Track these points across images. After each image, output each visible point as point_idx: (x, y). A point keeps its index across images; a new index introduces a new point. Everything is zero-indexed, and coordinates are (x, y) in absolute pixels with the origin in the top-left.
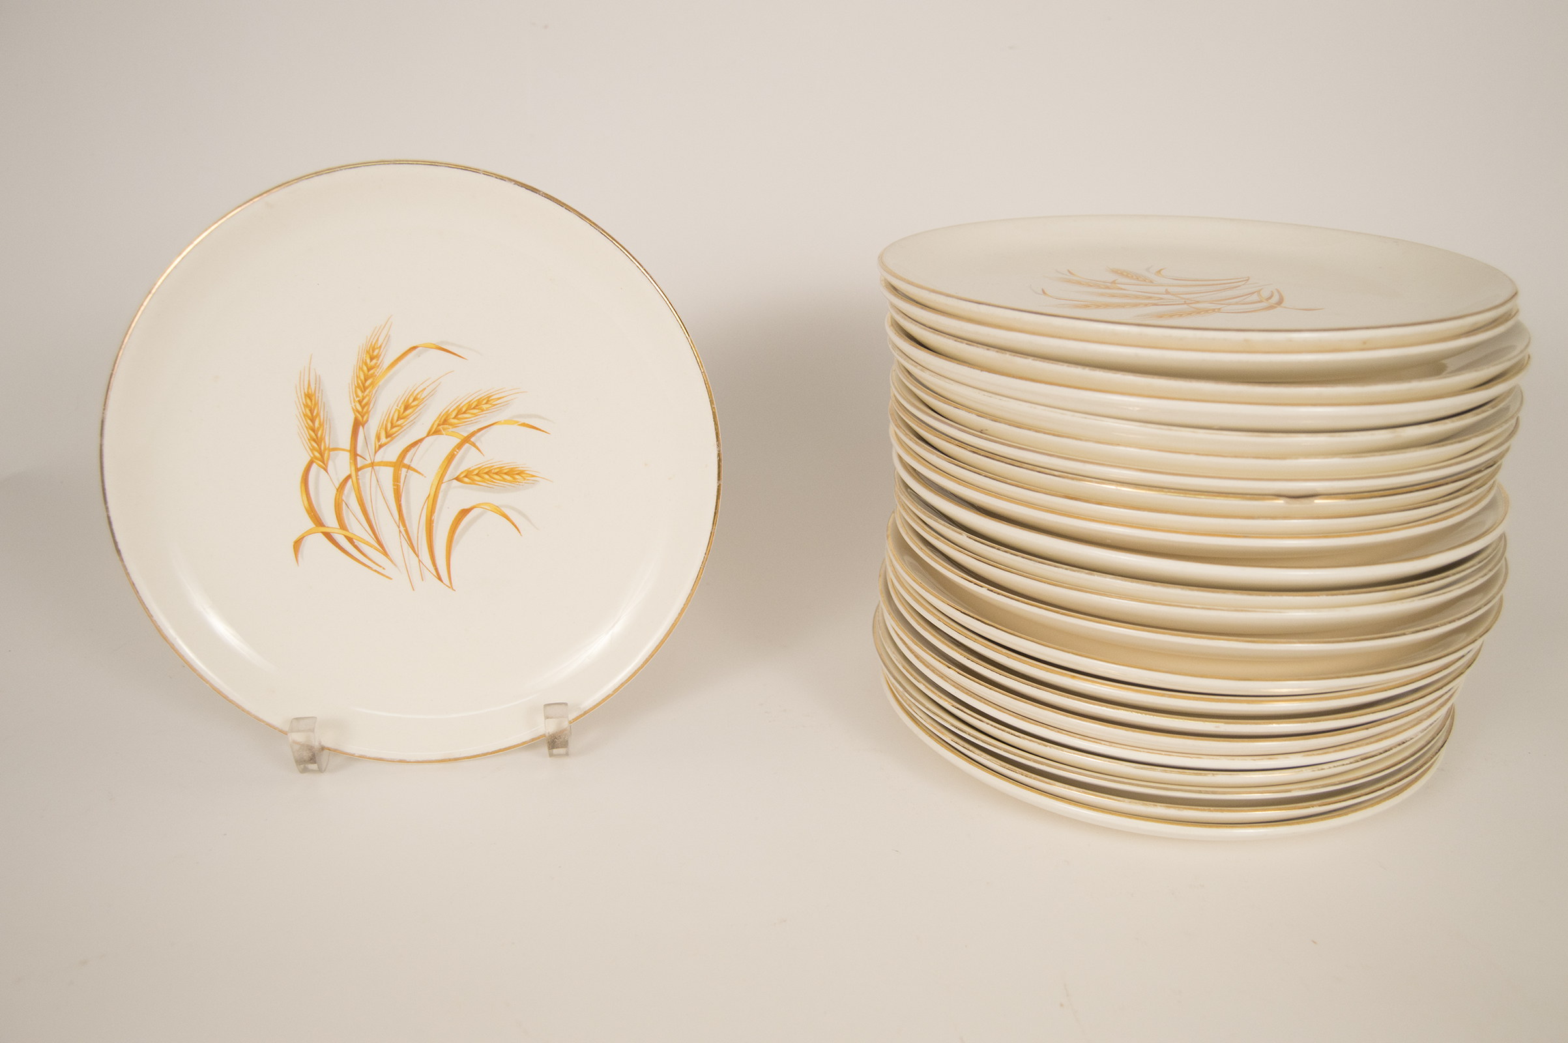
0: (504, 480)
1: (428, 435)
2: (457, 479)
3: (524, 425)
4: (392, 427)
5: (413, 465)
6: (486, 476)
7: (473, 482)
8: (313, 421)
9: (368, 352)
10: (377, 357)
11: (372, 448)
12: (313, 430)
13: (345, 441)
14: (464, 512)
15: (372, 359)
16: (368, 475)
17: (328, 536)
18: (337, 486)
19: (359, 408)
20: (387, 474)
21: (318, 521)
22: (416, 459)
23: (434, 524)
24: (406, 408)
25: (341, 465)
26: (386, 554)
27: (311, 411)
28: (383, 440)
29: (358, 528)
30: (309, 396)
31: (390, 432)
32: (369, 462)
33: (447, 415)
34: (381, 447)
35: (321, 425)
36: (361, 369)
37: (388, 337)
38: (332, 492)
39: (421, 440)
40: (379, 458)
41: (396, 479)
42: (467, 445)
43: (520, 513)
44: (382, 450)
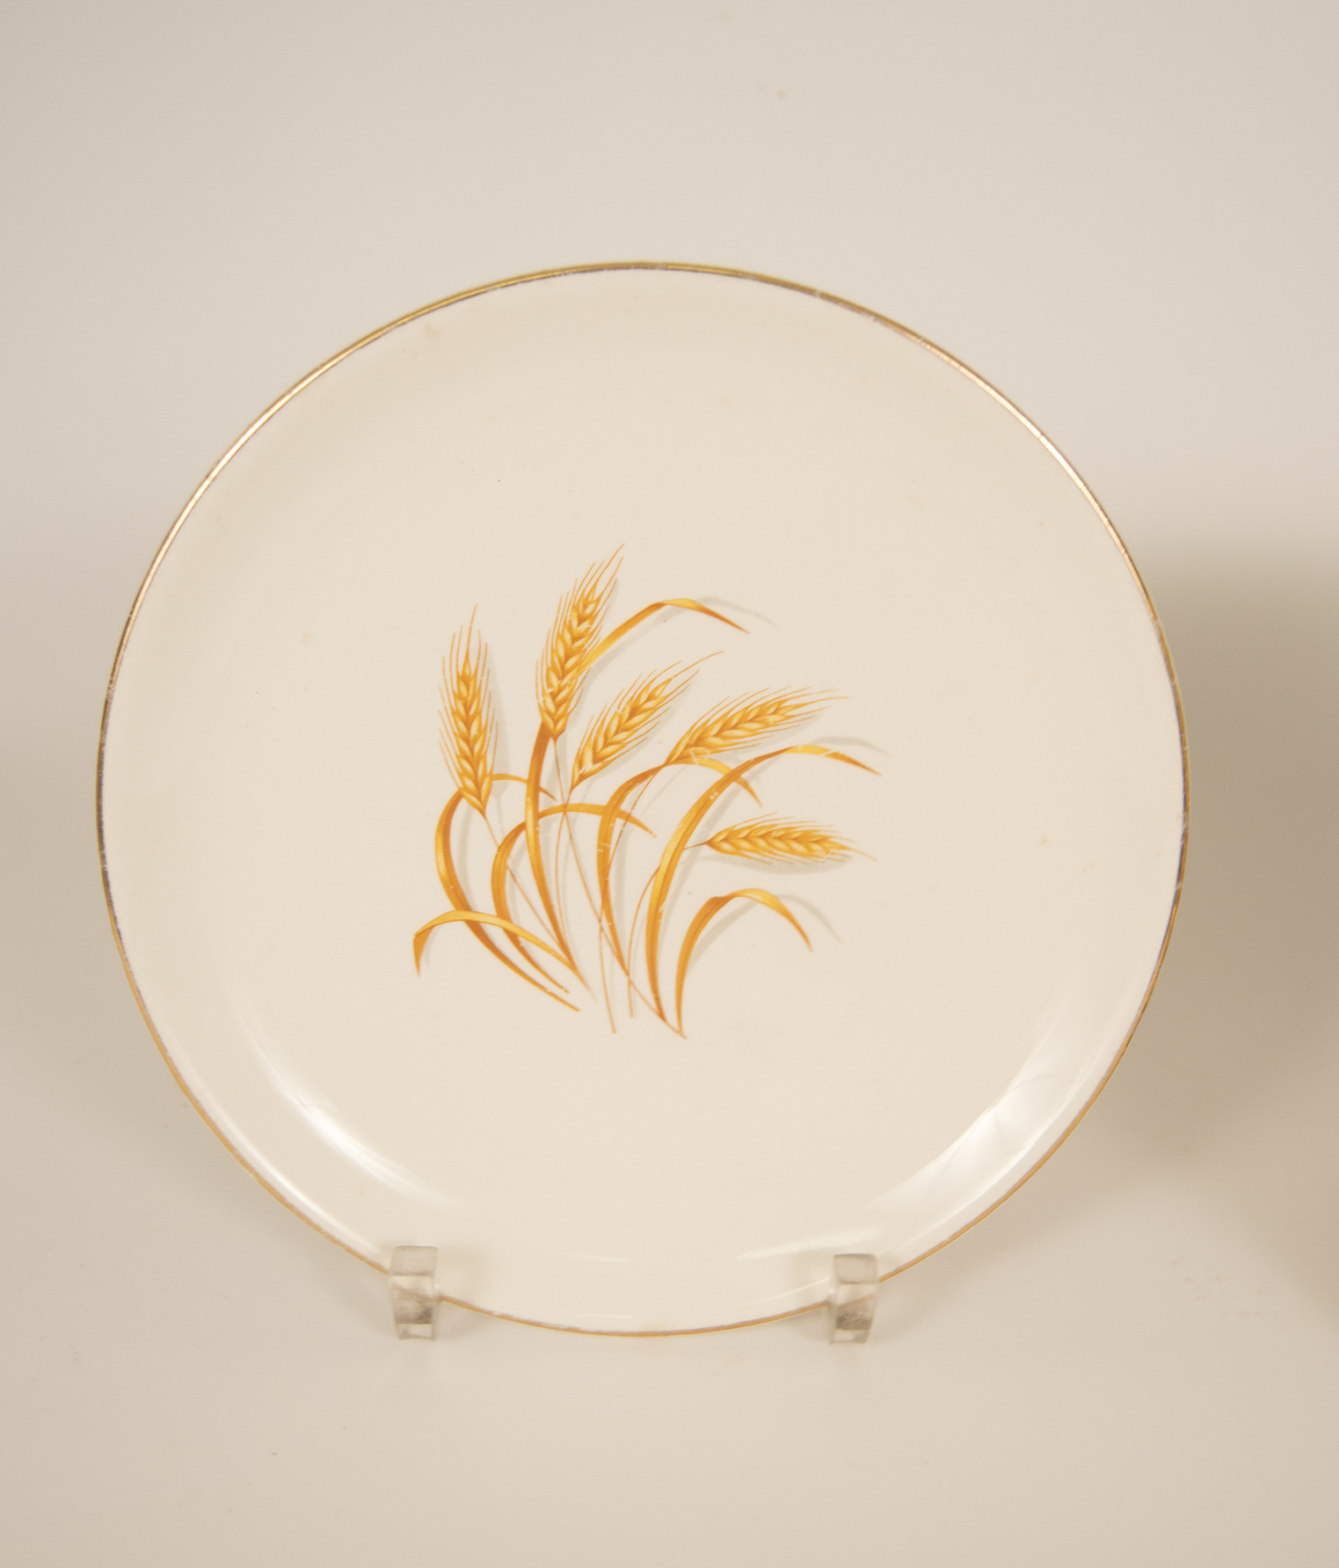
0: (792, 851)
1: (667, 763)
2: (710, 843)
3: (836, 756)
4: (606, 745)
5: (636, 814)
6: (762, 843)
7: (738, 851)
8: (468, 724)
9: (575, 608)
10: (592, 617)
11: (567, 780)
12: (467, 740)
13: (520, 763)
14: (717, 903)
15: (581, 621)
16: (555, 827)
17: (476, 928)
18: (500, 841)
19: (551, 707)
20: (588, 826)
21: (460, 901)
22: (642, 803)
23: (663, 920)
24: (633, 713)
25: (510, 804)
26: (572, 965)
27: (467, 707)
28: (589, 766)
29: (529, 917)
30: (464, 679)
31: (600, 754)
32: (559, 803)
33: (705, 729)
34: (582, 777)
35: (482, 731)
36: (561, 637)
37: (613, 584)
38: (491, 852)
39: (654, 771)
40: (577, 797)
41: (604, 837)
42: (734, 785)
43: (814, 911)
44: (585, 783)
